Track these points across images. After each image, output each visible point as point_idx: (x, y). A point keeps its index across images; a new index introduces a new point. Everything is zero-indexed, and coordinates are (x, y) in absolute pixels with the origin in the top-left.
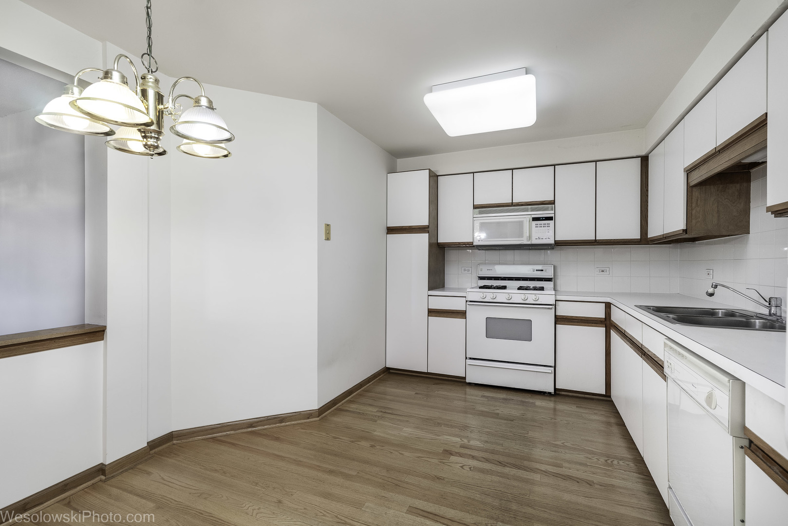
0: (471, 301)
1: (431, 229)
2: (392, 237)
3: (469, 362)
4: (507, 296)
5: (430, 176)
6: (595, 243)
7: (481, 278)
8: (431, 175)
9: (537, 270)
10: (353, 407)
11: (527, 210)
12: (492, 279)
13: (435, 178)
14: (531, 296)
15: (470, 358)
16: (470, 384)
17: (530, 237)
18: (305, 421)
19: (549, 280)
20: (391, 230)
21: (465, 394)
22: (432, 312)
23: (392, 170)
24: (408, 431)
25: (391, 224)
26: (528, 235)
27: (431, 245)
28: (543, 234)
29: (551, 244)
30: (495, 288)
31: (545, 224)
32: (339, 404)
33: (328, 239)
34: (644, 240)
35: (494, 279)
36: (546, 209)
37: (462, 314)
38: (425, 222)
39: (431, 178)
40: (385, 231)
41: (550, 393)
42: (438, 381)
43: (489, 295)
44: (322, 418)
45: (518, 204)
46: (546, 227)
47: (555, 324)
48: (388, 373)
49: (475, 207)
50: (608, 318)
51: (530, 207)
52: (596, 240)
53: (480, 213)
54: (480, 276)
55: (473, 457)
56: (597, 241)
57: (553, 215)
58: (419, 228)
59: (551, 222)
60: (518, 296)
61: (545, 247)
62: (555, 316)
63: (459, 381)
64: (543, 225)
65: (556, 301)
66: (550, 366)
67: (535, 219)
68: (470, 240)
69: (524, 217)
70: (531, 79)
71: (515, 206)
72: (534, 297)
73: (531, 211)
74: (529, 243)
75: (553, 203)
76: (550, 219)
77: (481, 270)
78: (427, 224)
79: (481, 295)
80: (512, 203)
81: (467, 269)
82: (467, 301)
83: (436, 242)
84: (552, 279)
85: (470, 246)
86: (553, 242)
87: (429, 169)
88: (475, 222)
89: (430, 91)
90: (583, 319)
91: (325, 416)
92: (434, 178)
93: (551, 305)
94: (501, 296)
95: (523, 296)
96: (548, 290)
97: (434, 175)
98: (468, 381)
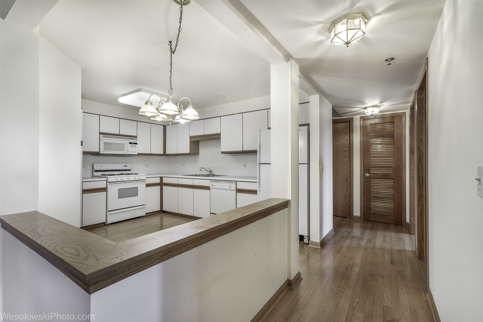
3: (108, 213)
6: (151, 155)
7: (96, 171)
9: (125, 166)
11: (126, 139)
12: (102, 171)
15: (109, 211)
17: (128, 151)
22: (84, 192)
26: (126, 150)
28: (134, 150)
31: (134, 146)
34: (164, 154)
35: (104, 171)
36: (134, 139)
37: (105, 189)
42: (92, 229)
46: (135, 148)
47: (146, 187)
49: (101, 133)
50: (162, 182)
51: (128, 137)
57: (137, 142)
62: (146, 184)
63: (104, 224)
65: (146, 178)
67: (130, 143)
68: (98, 151)
69: (126, 142)
71: (121, 136)
73: (129, 139)
74: (128, 154)
75: (136, 137)
76: (136, 144)
77: (97, 167)
81: (85, 166)
82: (107, 183)
84: (131, 170)
85: (98, 154)
86: (137, 154)
88: (101, 141)
90: (154, 184)
98: (109, 222)
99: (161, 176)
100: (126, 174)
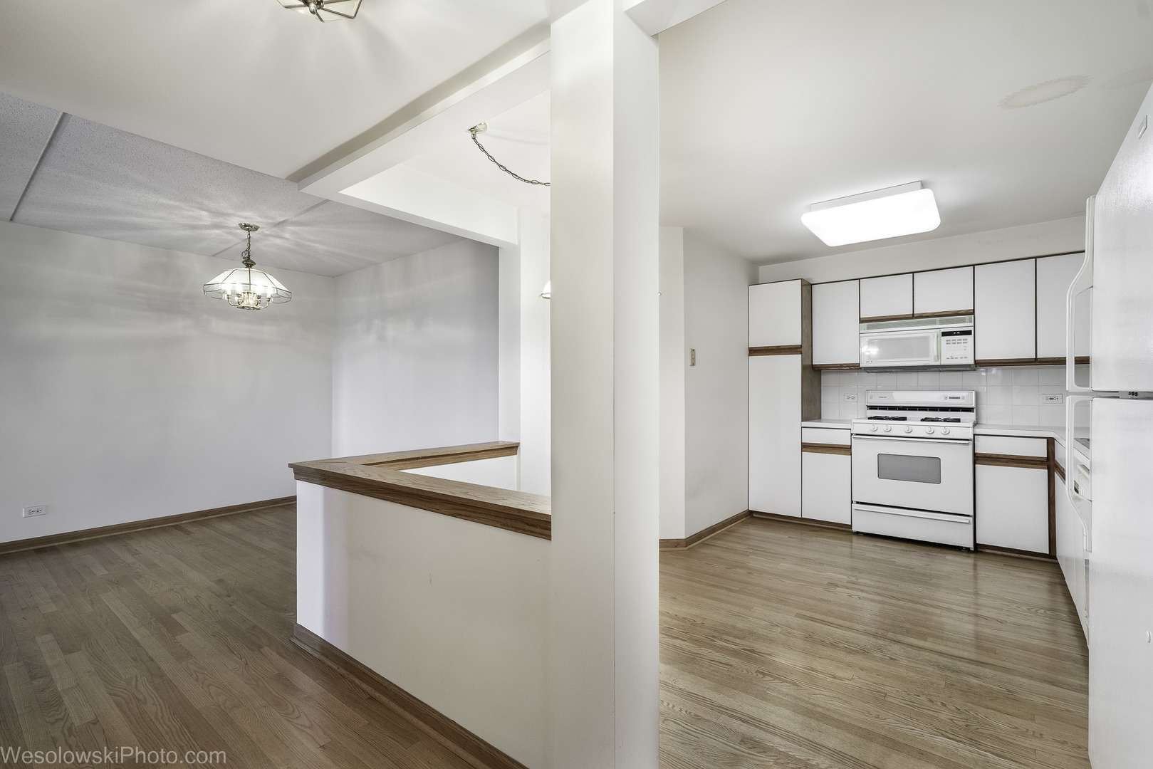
0: (857, 435)
1: (803, 349)
2: (755, 359)
3: (855, 506)
4: (906, 428)
5: (802, 285)
6: (1036, 362)
7: (872, 408)
8: (804, 283)
9: (950, 398)
10: (719, 543)
11: (934, 323)
12: (886, 409)
13: (809, 287)
14: (939, 429)
15: (858, 503)
16: (858, 533)
17: (938, 356)
18: (674, 549)
19: (969, 410)
20: (754, 351)
21: (852, 542)
22: (806, 447)
23: (754, 282)
24: (785, 566)
25: (755, 344)
26: (936, 354)
27: (804, 368)
28: (959, 352)
29: (970, 365)
30: (889, 419)
31: (960, 340)
32: (704, 539)
33: (693, 364)
35: (889, 409)
36: (963, 321)
37: (847, 450)
38: (796, 340)
39: (804, 287)
40: (747, 352)
41: (968, 549)
43: (881, 427)
44: (689, 549)
45: (921, 316)
46: (962, 344)
47: (975, 463)
48: (751, 516)
49: (862, 321)
50: (1051, 457)
51: (938, 319)
52: (1036, 359)
53: (869, 328)
54: (869, 405)
55: (862, 591)
56: (1039, 360)
57: (972, 329)
58: (790, 348)
59: (970, 338)
60: (922, 429)
61: (962, 369)
62: (974, 454)
63: (843, 530)
64: (957, 342)
65: (974, 435)
66: (968, 516)
67: (944, 334)
68: (856, 361)
69: (931, 332)
70: (928, 193)
71: (917, 318)
72: (943, 430)
73: (940, 324)
74: (938, 363)
75: (972, 312)
76: (969, 333)
77: (871, 398)
78: (799, 343)
79: (871, 427)
80: (913, 314)
81: (851, 396)
82: (852, 434)
83: (810, 363)
84: (973, 408)
85: (855, 368)
86: (972, 362)
87: (802, 279)
88: (862, 339)
89: (810, 208)
90: (1015, 458)
91: (692, 548)
92: (807, 287)
93: (968, 440)
94: (897, 428)
95: (927, 429)
96: (965, 422)
97: (807, 283)
98: (855, 529)
99: (1051, 435)
100: (945, 420)
